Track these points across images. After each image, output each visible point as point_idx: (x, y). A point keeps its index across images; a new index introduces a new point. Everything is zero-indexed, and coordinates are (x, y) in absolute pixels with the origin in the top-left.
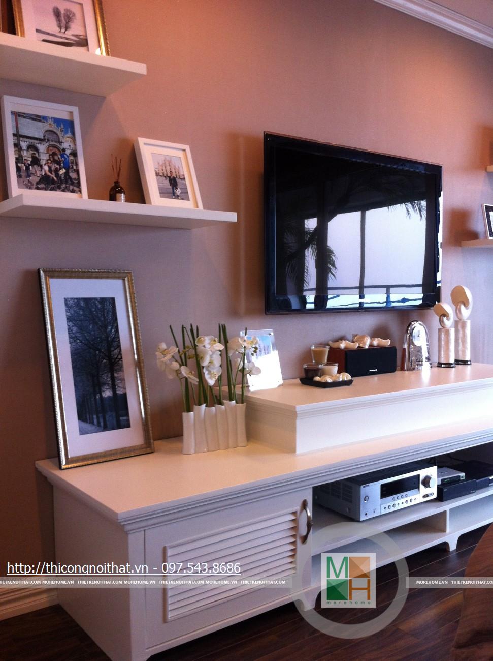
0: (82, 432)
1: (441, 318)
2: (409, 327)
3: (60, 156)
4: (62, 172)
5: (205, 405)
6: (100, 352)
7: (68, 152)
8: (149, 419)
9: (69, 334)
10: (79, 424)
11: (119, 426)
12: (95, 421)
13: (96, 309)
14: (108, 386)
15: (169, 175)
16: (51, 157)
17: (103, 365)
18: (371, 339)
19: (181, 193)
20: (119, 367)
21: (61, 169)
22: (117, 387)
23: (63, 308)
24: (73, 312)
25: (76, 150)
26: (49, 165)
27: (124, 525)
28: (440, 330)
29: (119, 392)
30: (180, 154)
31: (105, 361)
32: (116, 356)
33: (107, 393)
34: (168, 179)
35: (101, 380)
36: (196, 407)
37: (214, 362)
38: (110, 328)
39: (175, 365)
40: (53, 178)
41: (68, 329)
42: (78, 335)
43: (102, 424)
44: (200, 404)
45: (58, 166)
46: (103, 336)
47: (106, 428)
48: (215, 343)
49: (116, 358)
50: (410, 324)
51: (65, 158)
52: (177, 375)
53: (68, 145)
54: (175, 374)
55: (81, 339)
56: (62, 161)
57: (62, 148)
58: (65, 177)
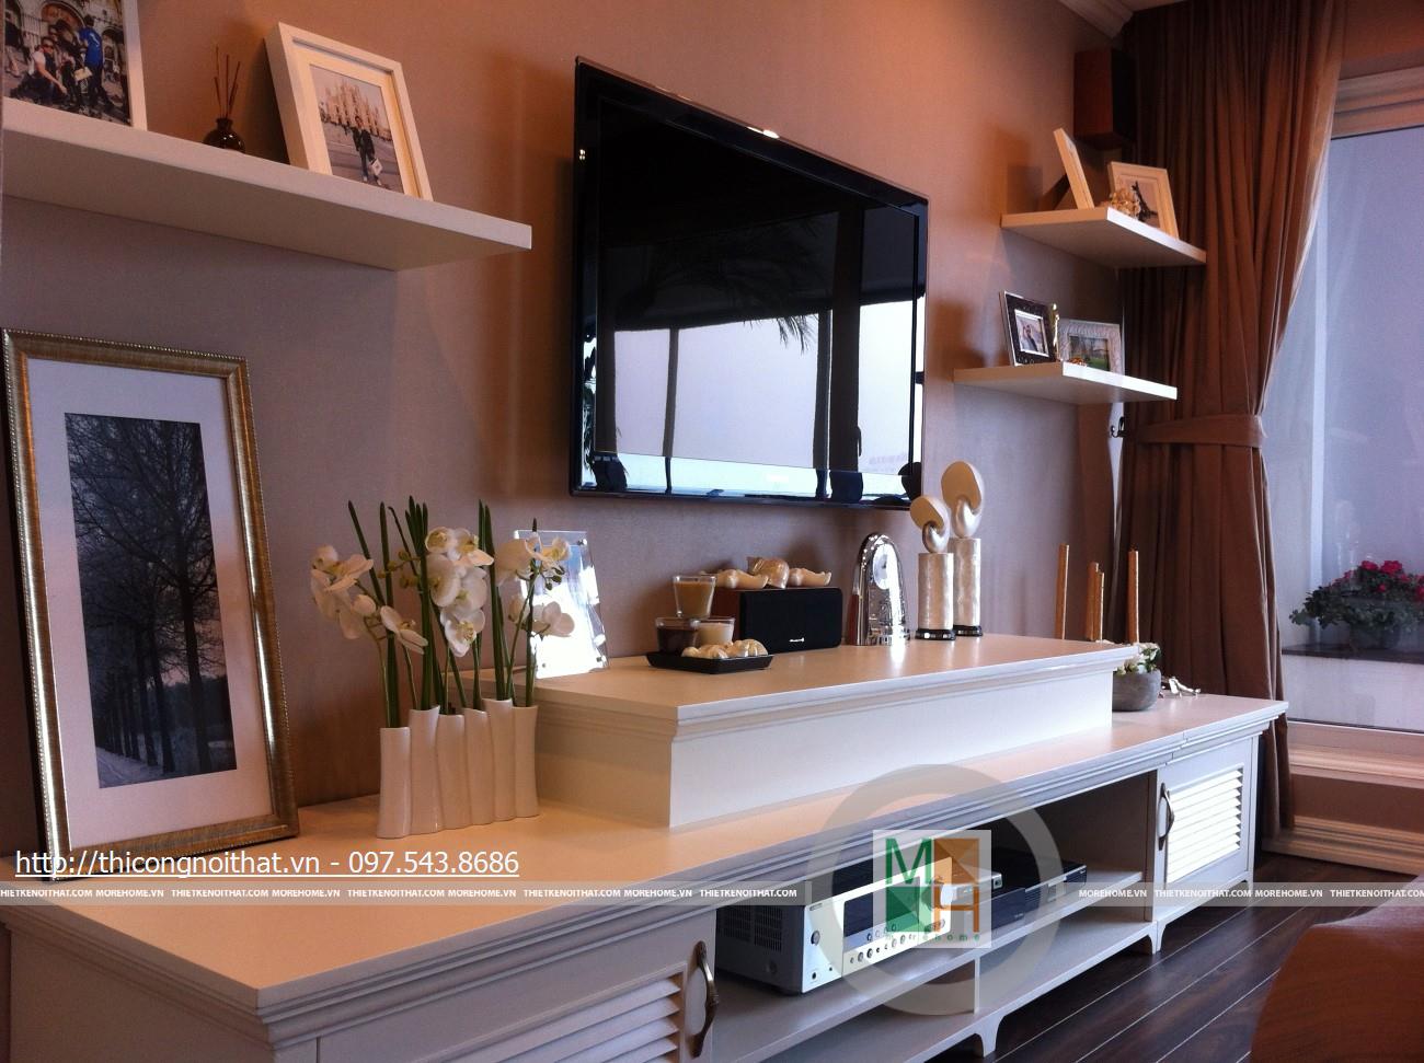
0: (107, 780)
1: (927, 531)
2: (863, 546)
3: (78, 35)
4: (83, 74)
5: (438, 708)
6: (158, 563)
7: (99, 27)
8: (286, 744)
9: (76, 510)
10: (98, 756)
11: (206, 766)
12: (142, 750)
13: (148, 452)
14: (178, 656)
15: (354, 124)
16: (53, 31)
17: (164, 600)
18: (790, 568)
19: (382, 172)
20: (207, 607)
21: (79, 66)
22: (200, 660)
23: (62, 439)
24: (86, 453)
25: (121, 27)
26: (50, 51)
27: (267, 1025)
28: (922, 557)
29: (208, 673)
30: (378, 78)
31: (169, 588)
32: (200, 579)
33: (175, 677)
34: (351, 134)
35: (160, 640)
36: (416, 714)
37: (468, 596)
38: (185, 502)
39: (366, 603)
40: (56, 85)
41: (73, 498)
42: (99, 514)
43: (160, 759)
44: (426, 707)
45: (72, 59)
46: (166, 523)
47: (170, 771)
48: (473, 549)
49: (201, 584)
50: (867, 540)
51: (90, 40)
52: (370, 631)
53: (102, 9)
54: (363, 628)
55: (107, 525)
56: (84, 46)
57: (84, 16)
58: (90, 89)
